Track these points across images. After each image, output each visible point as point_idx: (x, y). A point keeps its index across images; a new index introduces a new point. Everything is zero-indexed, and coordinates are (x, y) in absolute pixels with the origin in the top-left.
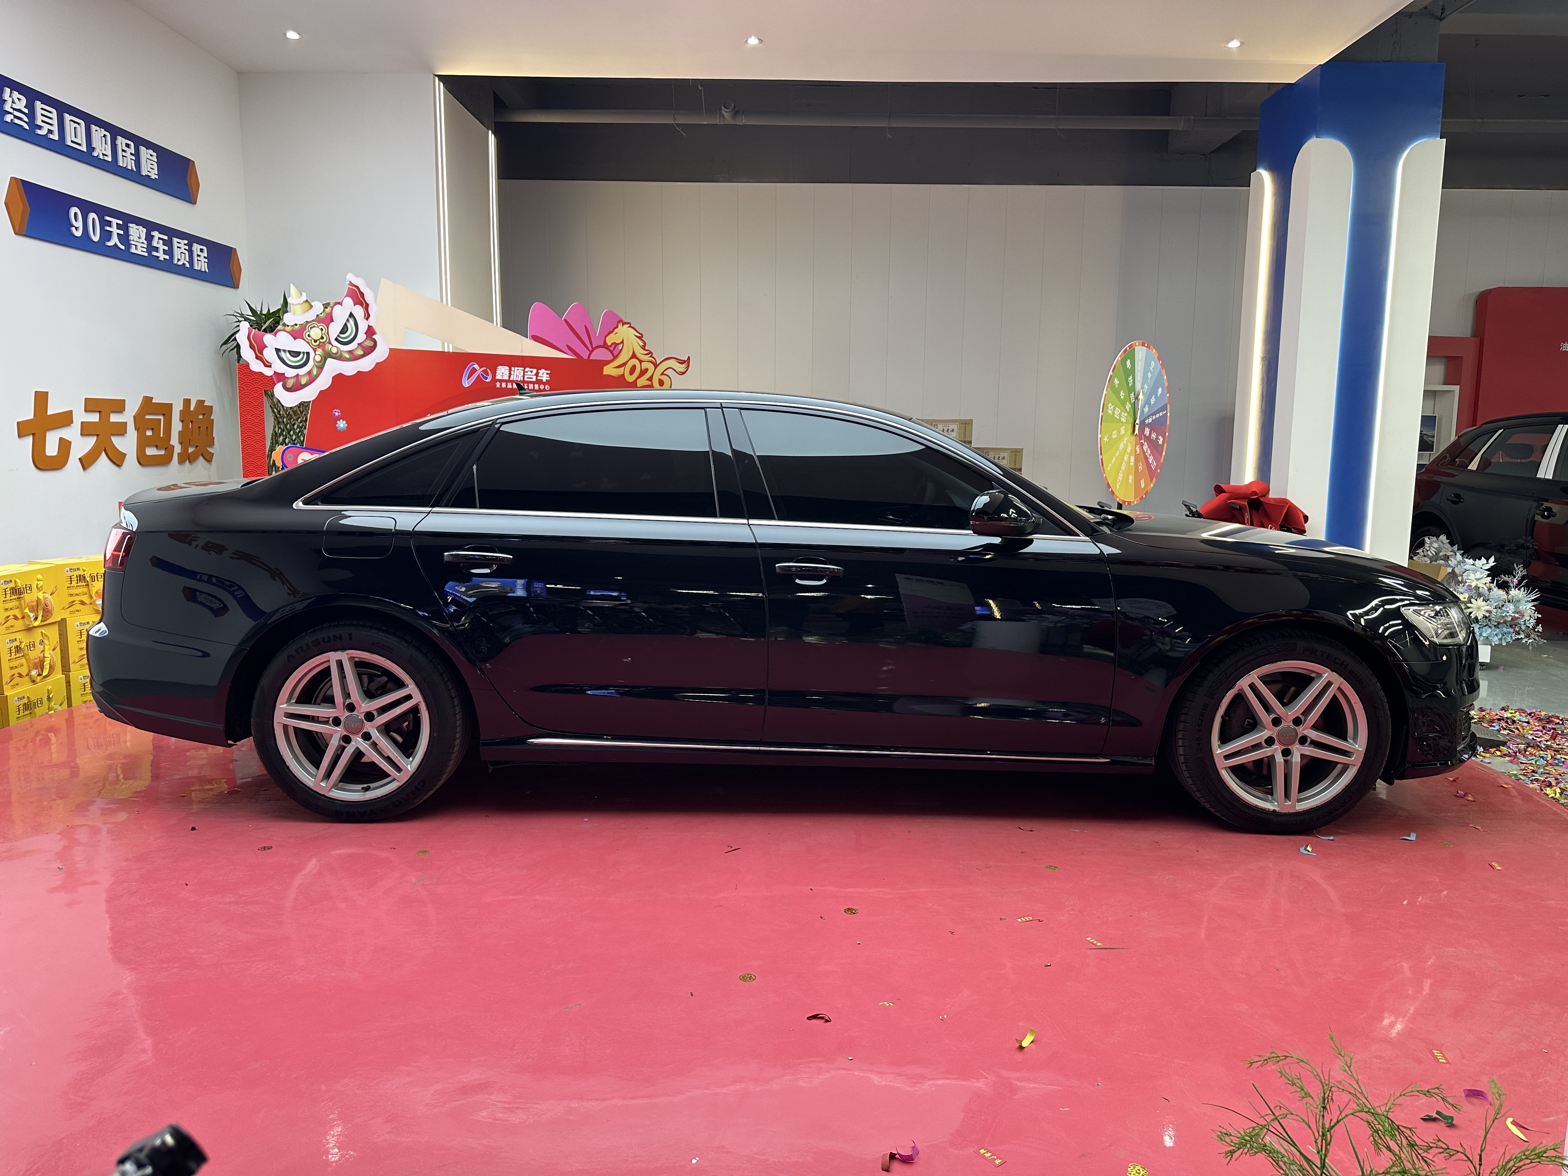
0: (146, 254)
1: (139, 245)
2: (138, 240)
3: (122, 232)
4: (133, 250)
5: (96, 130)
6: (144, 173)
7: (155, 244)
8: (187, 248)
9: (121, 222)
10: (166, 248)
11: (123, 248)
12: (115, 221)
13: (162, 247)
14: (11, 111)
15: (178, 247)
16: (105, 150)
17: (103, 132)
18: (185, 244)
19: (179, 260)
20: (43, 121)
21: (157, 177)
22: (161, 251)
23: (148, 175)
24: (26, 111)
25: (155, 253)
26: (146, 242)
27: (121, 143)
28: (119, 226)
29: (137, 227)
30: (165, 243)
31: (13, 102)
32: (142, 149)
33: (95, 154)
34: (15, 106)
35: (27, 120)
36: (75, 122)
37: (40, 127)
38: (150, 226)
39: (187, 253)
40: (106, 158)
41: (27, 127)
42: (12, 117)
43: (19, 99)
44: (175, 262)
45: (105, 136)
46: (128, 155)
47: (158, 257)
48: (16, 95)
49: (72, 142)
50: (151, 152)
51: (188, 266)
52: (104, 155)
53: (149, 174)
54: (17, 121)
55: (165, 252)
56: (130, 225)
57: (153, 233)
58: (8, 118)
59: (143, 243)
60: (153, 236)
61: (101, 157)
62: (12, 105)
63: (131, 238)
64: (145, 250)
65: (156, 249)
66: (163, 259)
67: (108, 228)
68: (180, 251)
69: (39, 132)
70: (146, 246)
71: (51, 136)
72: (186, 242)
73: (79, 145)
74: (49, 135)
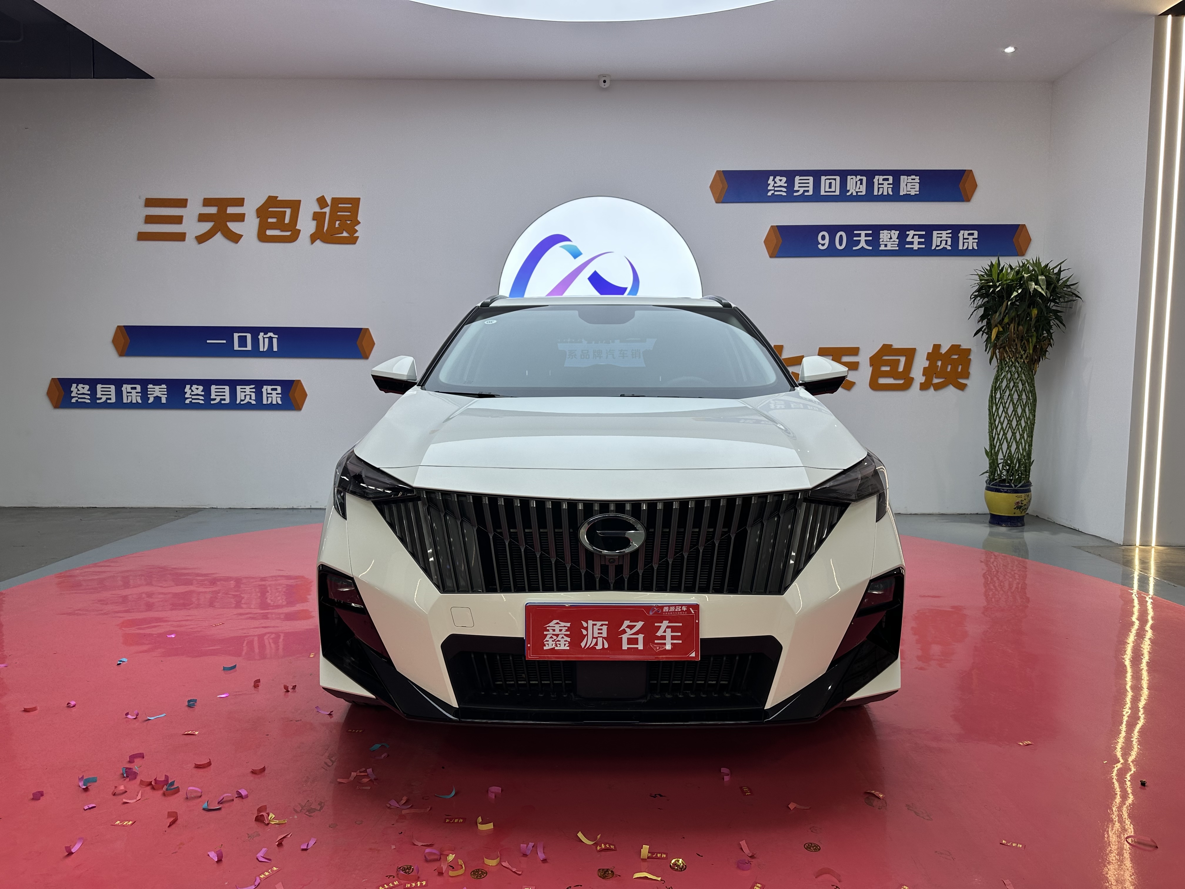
0: (897, 248)
1: (889, 244)
2: (889, 240)
3: (871, 238)
4: (882, 248)
5: (852, 178)
6: (901, 194)
7: (909, 239)
8: (950, 235)
9: (871, 232)
10: (923, 240)
11: (871, 248)
12: (863, 233)
13: (916, 240)
14: (773, 188)
15: (937, 237)
16: (859, 188)
17: (859, 177)
18: (947, 234)
19: (937, 246)
20: (799, 187)
21: (918, 193)
22: (916, 243)
23: (906, 194)
24: (786, 185)
25: (907, 246)
26: (898, 240)
27: (878, 180)
28: (867, 235)
29: (890, 232)
30: (920, 236)
31: (775, 183)
32: (903, 178)
33: (848, 194)
34: (775, 185)
35: (785, 190)
36: (830, 179)
37: (798, 191)
38: (903, 230)
39: (949, 240)
40: (859, 194)
41: (784, 194)
42: (773, 192)
43: (781, 180)
44: (933, 248)
45: (861, 180)
46: (886, 186)
47: (913, 248)
48: (778, 178)
49: (825, 192)
50: (913, 177)
51: (949, 248)
52: (857, 192)
53: (908, 193)
54: (776, 193)
55: (919, 243)
56: (881, 232)
57: (908, 233)
58: (770, 194)
59: (894, 241)
60: (909, 234)
61: (855, 194)
63: (881, 240)
64: (896, 246)
65: (912, 243)
66: (917, 249)
67: (855, 239)
68: (940, 239)
69: (795, 194)
70: (897, 243)
71: (806, 194)
72: (950, 231)
73: (835, 192)
74: (804, 194)
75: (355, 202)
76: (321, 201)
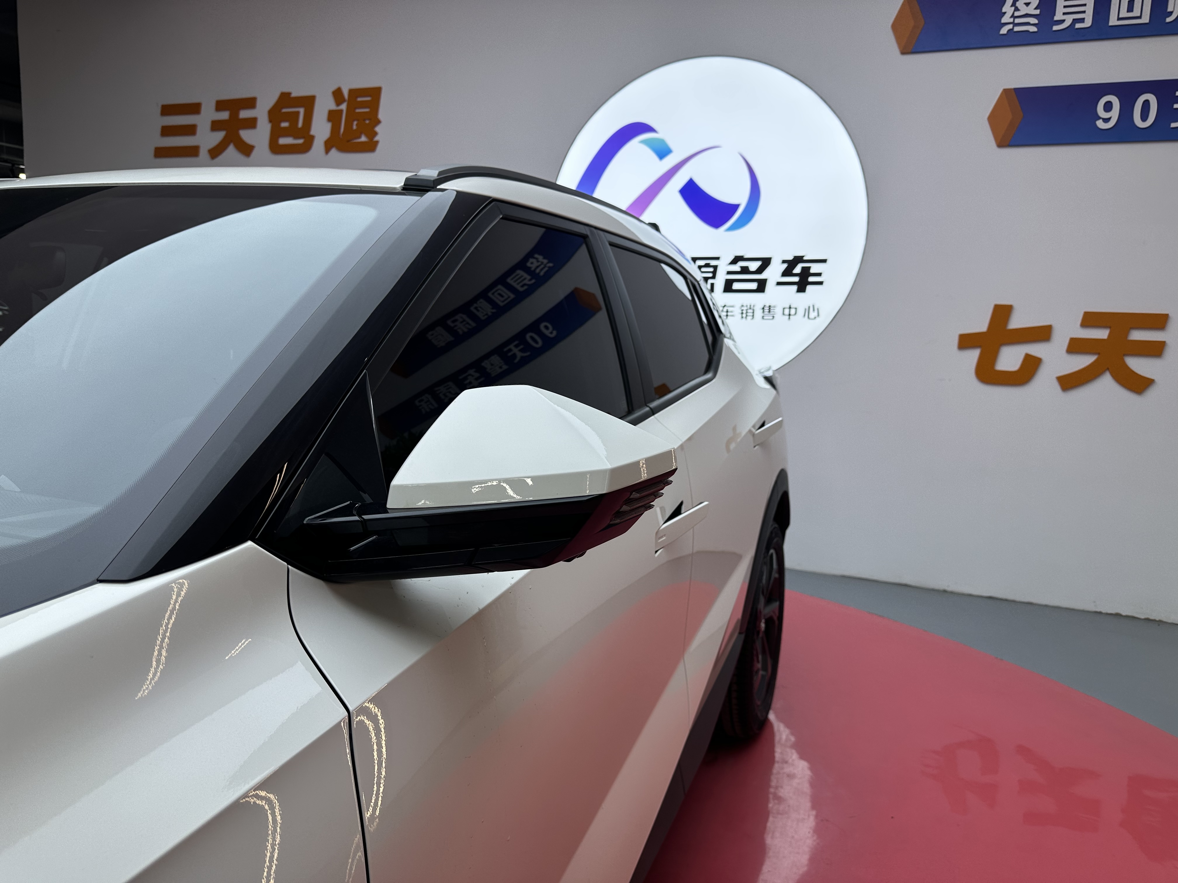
14: (1011, 20)
20: (1064, 14)
24: (1038, 12)
31: (1017, 9)
33: (1171, 19)
34: (1017, 14)
35: (1034, 21)
37: (1062, 22)
41: (1034, 29)
42: (1011, 26)
43: (1027, 4)
49: (1119, 19)
54: (1017, 29)
58: (1004, 31)
62: (1013, 14)
67: (1175, 106)
69: (1055, 28)
71: (1078, 26)
73: (1140, 17)
74: (1075, 25)
75: (375, 93)
76: (337, 94)
